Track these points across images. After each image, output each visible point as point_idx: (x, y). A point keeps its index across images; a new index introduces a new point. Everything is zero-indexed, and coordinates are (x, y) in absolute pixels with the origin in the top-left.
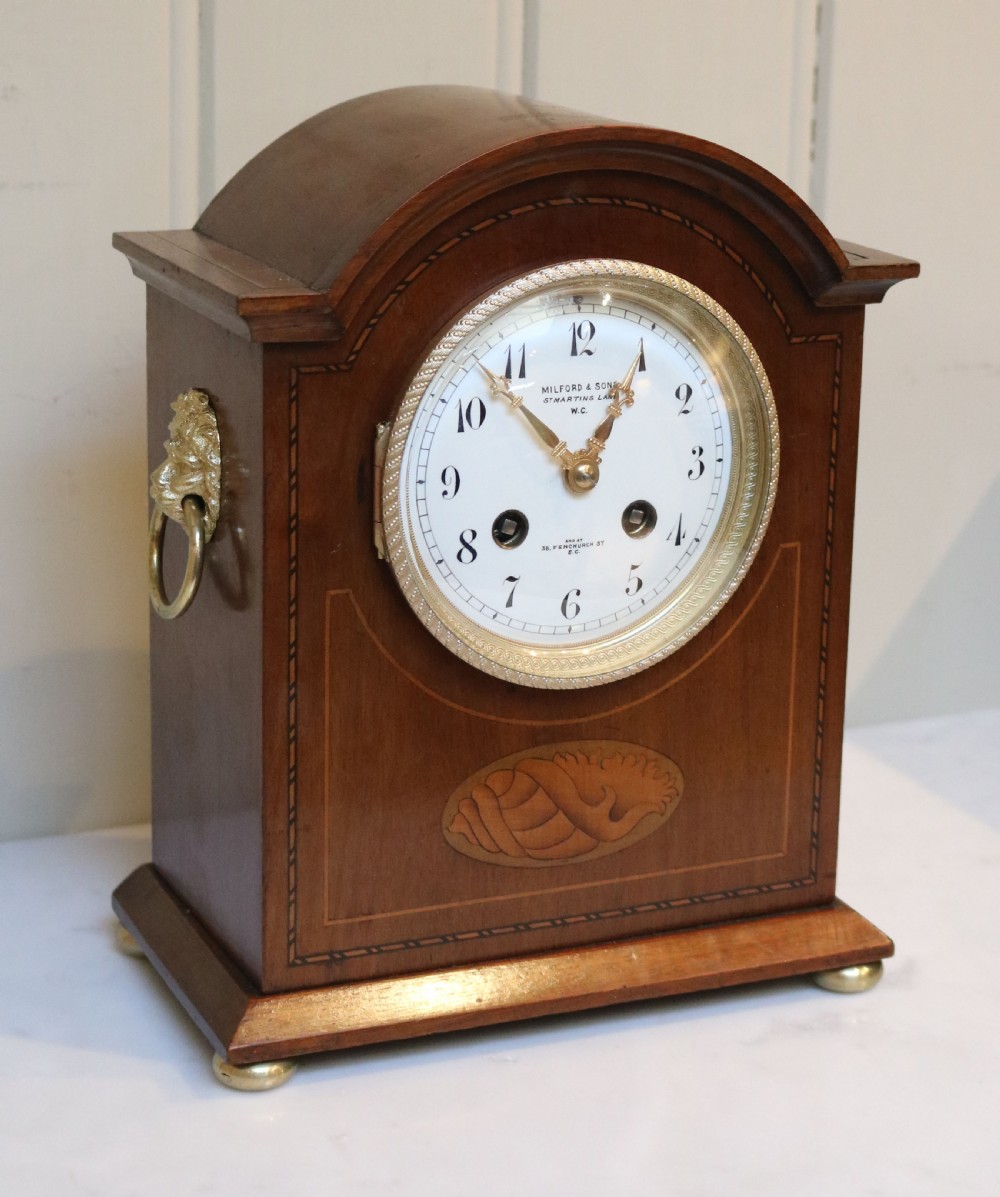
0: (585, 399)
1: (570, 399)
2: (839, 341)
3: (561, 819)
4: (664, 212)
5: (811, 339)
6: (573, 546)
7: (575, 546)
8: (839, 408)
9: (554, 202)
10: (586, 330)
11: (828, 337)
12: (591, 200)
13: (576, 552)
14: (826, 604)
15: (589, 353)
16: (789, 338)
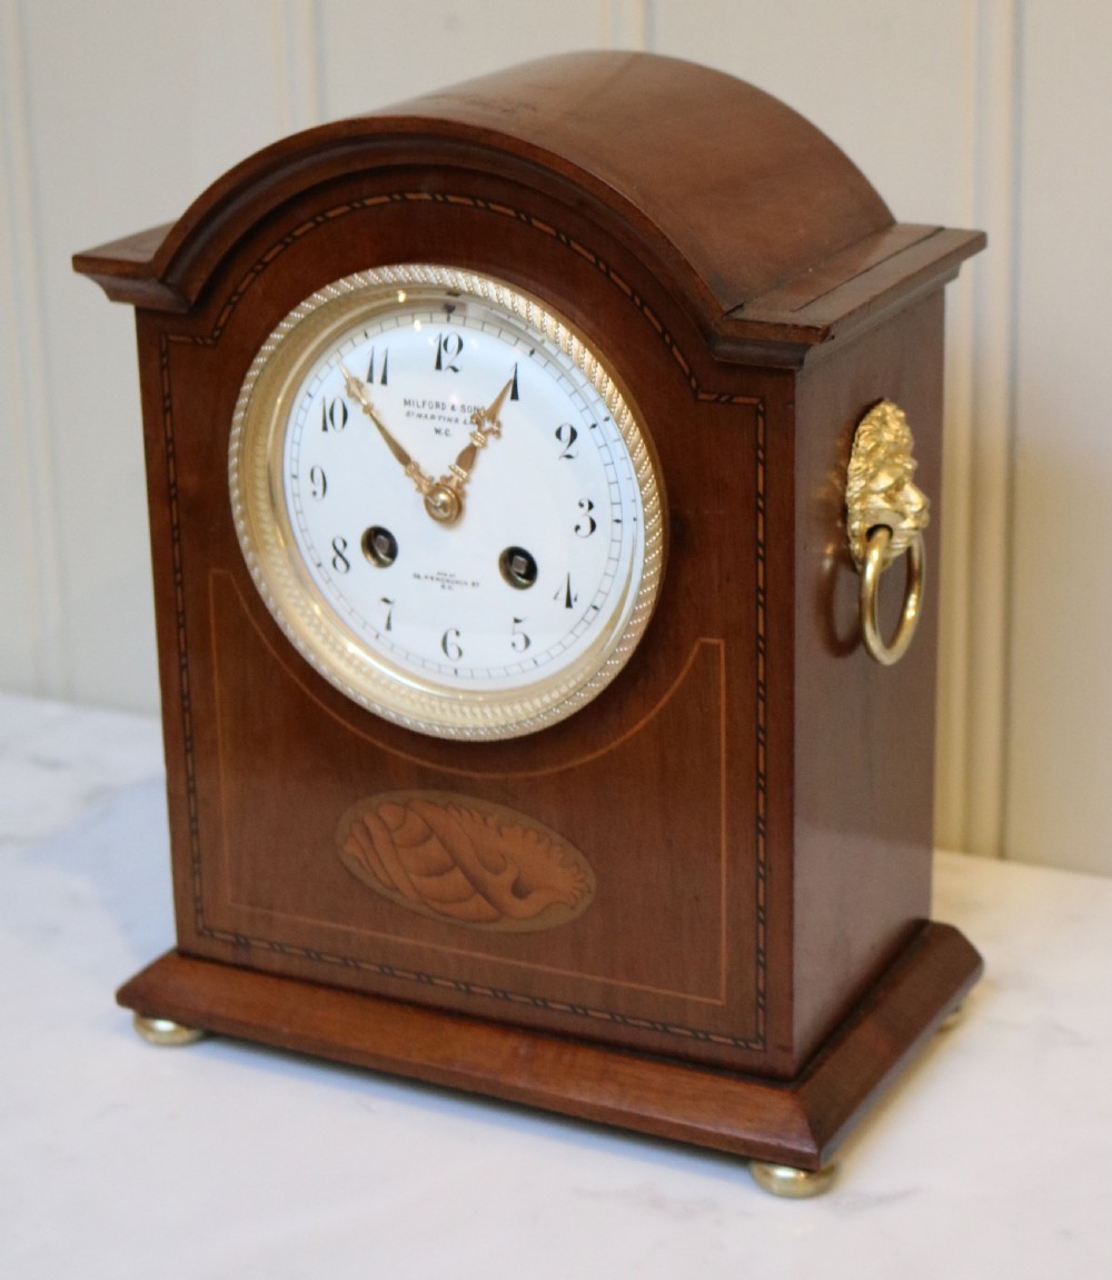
0: (450, 420)
1: (433, 417)
2: (761, 407)
3: (458, 875)
4: (535, 223)
5: (723, 399)
6: (446, 581)
7: (448, 581)
8: (765, 489)
9: (411, 196)
10: (453, 344)
11: (747, 400)
12: (452, 199)
13: (450, 588)
14: (761, 722)
15: (455, 370)
16: (695, 393)
